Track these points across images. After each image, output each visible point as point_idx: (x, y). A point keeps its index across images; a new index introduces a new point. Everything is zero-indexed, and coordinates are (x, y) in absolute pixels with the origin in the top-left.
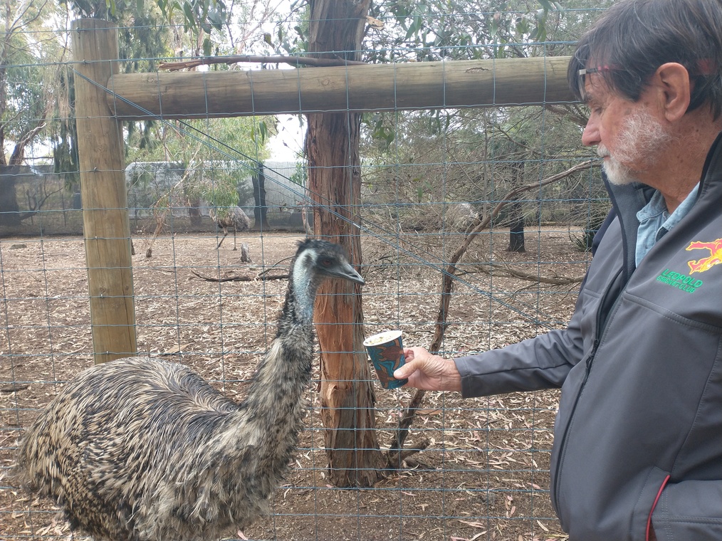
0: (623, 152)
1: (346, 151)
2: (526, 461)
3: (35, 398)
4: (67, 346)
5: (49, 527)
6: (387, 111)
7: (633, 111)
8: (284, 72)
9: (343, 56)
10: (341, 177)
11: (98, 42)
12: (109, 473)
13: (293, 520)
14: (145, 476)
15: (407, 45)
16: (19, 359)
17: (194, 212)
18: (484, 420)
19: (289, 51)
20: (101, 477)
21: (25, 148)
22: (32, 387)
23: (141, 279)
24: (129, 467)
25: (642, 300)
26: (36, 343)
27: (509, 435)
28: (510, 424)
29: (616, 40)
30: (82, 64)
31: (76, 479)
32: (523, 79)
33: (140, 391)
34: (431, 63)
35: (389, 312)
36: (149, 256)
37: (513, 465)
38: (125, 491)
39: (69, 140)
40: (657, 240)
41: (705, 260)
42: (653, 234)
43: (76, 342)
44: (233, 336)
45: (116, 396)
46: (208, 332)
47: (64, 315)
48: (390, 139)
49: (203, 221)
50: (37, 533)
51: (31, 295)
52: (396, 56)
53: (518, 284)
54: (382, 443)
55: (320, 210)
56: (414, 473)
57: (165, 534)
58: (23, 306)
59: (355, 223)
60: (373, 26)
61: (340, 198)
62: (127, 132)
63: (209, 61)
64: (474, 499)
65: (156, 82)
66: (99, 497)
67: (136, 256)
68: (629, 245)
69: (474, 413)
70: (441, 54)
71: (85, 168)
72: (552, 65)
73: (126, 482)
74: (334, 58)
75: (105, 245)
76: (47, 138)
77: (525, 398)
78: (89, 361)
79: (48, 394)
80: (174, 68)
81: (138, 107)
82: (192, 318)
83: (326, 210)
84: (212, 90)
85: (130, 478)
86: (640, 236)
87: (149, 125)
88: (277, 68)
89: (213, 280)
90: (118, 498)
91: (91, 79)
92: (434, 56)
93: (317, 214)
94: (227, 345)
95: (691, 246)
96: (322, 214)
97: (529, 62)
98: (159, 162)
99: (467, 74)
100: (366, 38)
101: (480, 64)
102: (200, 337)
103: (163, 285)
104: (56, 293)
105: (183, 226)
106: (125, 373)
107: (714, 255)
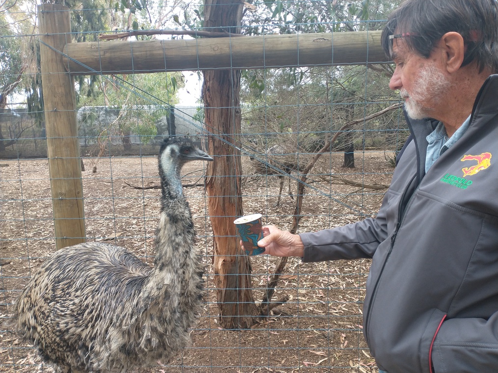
0: (418, 93)
1: (230, 96)
2: (355, 310)
3: (16, 270)
4: (38, 234)
5: (26, 359)
6: (258, 68)
7: (425, 65)
8: (187, 42)
9: (228, 30)
10: (227, 114)
11: (56, 20)
12: (71, 323)
13: (195, 352)
14: (97, 325)
15: (273, 23)
16: (4, 243)
17: (126, 140)
18: (326, 282)
19: (190, 27)
20: (66, 326)
21: (7, 96)
22: (13, 263)
23: (89, 188)
24: (86, 319)
25: (430, 195)
26: (16, 232)
27: (343, 293)
28: (344, 285)
30: (46, 36)
31: (48, 328)
32: (353, 46)
33: (91, 266)
34: (289, 35)
35: (262, 210)
36: (95, 172)
37: (346, 313)
38: (83, 336)
39: (38, 90)
40: (440, 155)
41: (474, 167)
42: (437, 151)
43: (44, 232)
44: (154, 227)
45: (74, 270)
46: (136, 224)
47: (36, 213)
48: (262, 88)
49: (132, 147)
50: (17, 363)
51: (12, 199)
52: (265, 30)
53: (350, 189)
54: (256, 299)
55: (213, 138)
56: (278, 319)
57: (113, 364)
58: (7, 207)
59: (237, 146)
60: (249, 9)
61: (227, 130)
62: (79, 85)
63: (136, 33)
64: (319, 336)
65: (97, 48)
66: (65, 341)
67: (86, 171)
68: (421, 159)
69: (320, 278)
70: (296, 29)
71: (48, 109)
72: (372, 36)
73: (84, 330)
74: (222, 31)
75: (63, 163)
76: (23, 89)
77: (354, 267)
78: (53, 245)
79: (24, 267)
80: (109, 38)
81: (84, 65)
82: (125, 214)
83: (217, 138)
84: (137, 54)
85: (87, 327)
86: (429, 152)
87: (94, 80)
88: (182, 38)
89: (139, 188)
90: (78, 341)
91: (52, 46)
92: (291, 30)
93: (211, 141)
94: (149, 233)
95: (464, 158)
96: (214, 140)
97: (357, 35)
98: (101, 106)
99: (314, 43)
100: (245, 18)
101: (323, 36)
102: (131, 227)
103: (104, 192)
104: (30, 198)
105: (118, 151)
106: (81, 254)
107: (480, 163)
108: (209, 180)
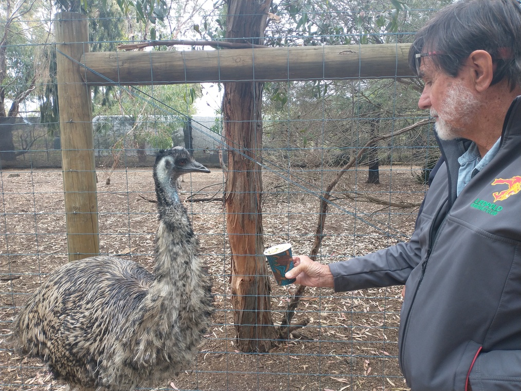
0: (447, 113)
1: (252, 109)
2: (379, 335)
3: (25, 285)
4: (49, 248)
5: (35, 379)
6: (281, 81)
7: (453, 84)
8: (208, 52)
9: (251, 41)
10: (248, 129)
11: (74, 27)
12: (80, 337)
13: (210, 375)
14: (105, 339)
15: (297, 34)
16: (14, 257)
17: (141, 152)
18: (349, 305)
19: (212, 37)
20: (75, 340)
21: (19, 104)
22: (23, 277)
23: (102, 200)
24: (94, 333)
25: (461, 221)
26: (26, 246)
27: (367, 316)
28: (368, 308)
29: (442, 34)
30: (63, 45)
31: (58, 342)
32: (381, 59)
33: (103, 279)
34: (314, 47)
35: (281, 227)
36: (108, 183)
37: (369, 338)
38: (92, 350)
39: (51, 99)
40: (472, 178)
41: (505, 192)
42: (469, 173)
43: (55, 245)
45: (86, 282)
46: (150, 239)
47: (47, 225)
48: (284, 101)
49: (148, 159)
50: (26, 383)
51: (23, 211)
52: (289, 41)
53: (374, 207)
54: (275, 321)
55: (233, 152)
56: (298, 342)
57: (121, 380)
58: (17, 219)
59: (258, 161)
60: (273, 20)
61: (248, 144)
62: (94, 94)
63: (154, 44)
64: (341, 362)
65: (116, 58)
66: (74, 355)
67: (99, 183)
68: (453, 182)
69: (342, 300)
70: (321, 40)
71: (63, 120)
72: (402, 49)
73: (92, 343)
74: (244, 42)
75: (78, 175)
76: (35, 97)
78: (64, 259)
79: (34, 283)
80: (129, 48)
81: (102, 76)
82: (139, 228)
83: (237, 153)
84: (157, 64)
85: (95, 340)
87: (109, 89)
88: (203, 49)
89: (154, 202)
90: (87, 355)
91: (69, 56)
92: (316, 42)
93: (231, 155)
95: (495, 182)
96: (234, 155)
97: (385, 47)
98: (116, 116)
99: (340, 55)
100: (267, 29)
101: (349, 48)
102: (145, 243)
103: (118, 205)
104: (41, 210)
105: (133, 162)
106: (93, 266)
107: (511, 188)
108: (228, 196)
